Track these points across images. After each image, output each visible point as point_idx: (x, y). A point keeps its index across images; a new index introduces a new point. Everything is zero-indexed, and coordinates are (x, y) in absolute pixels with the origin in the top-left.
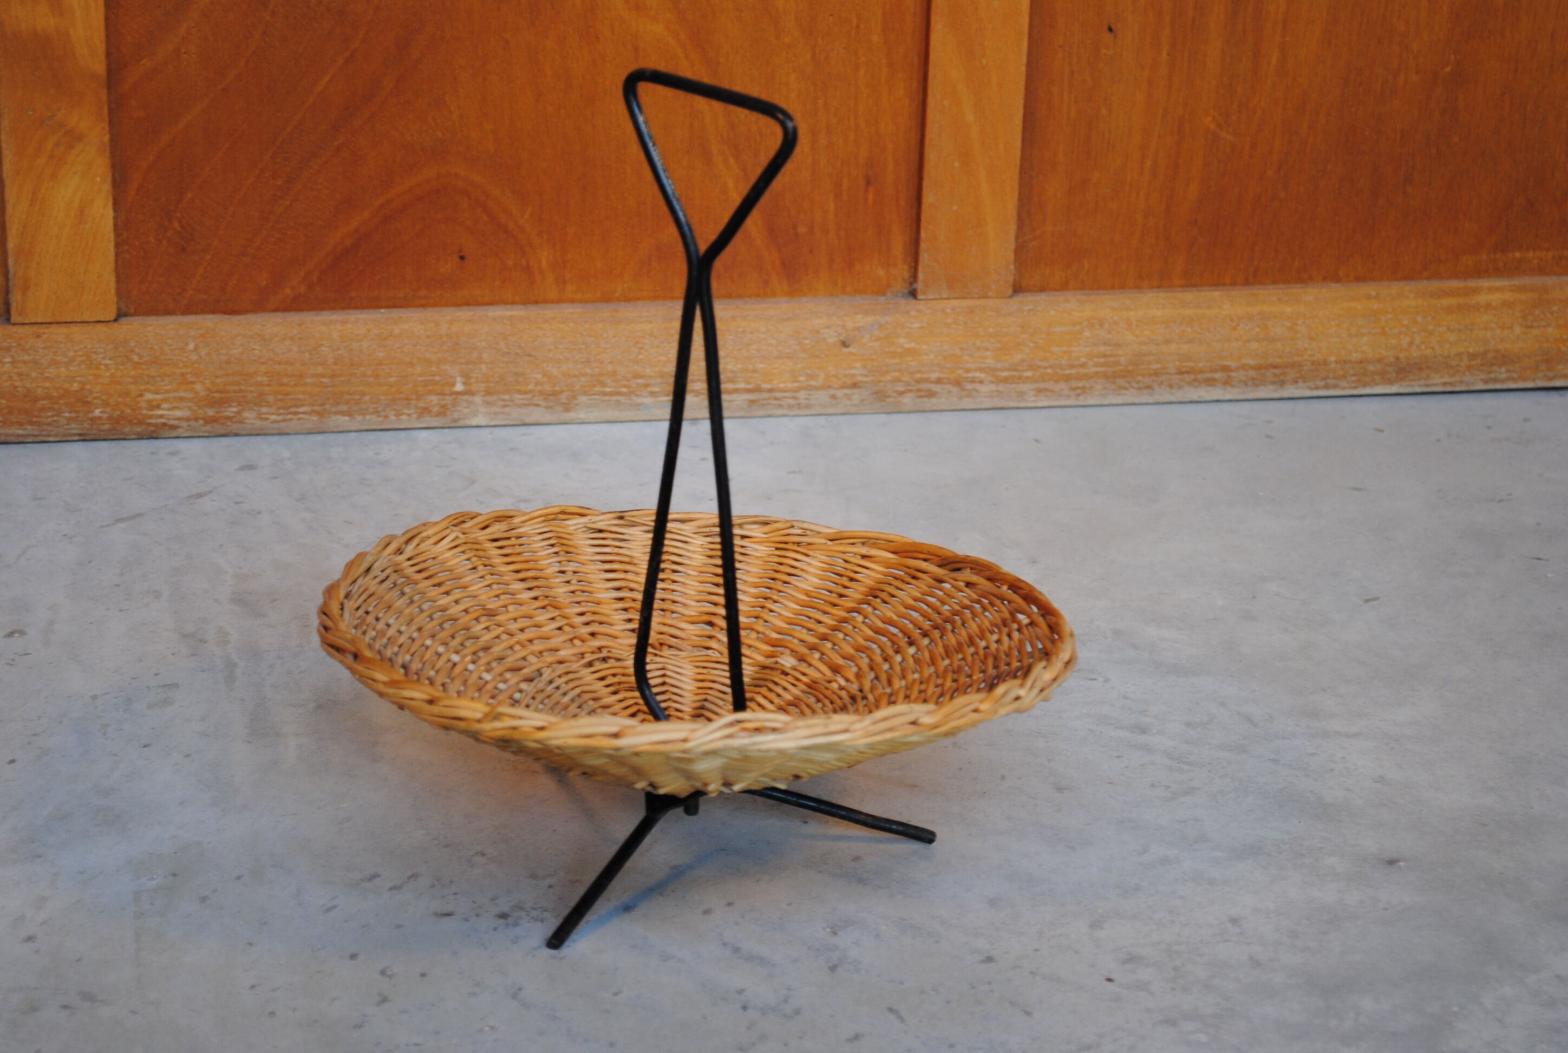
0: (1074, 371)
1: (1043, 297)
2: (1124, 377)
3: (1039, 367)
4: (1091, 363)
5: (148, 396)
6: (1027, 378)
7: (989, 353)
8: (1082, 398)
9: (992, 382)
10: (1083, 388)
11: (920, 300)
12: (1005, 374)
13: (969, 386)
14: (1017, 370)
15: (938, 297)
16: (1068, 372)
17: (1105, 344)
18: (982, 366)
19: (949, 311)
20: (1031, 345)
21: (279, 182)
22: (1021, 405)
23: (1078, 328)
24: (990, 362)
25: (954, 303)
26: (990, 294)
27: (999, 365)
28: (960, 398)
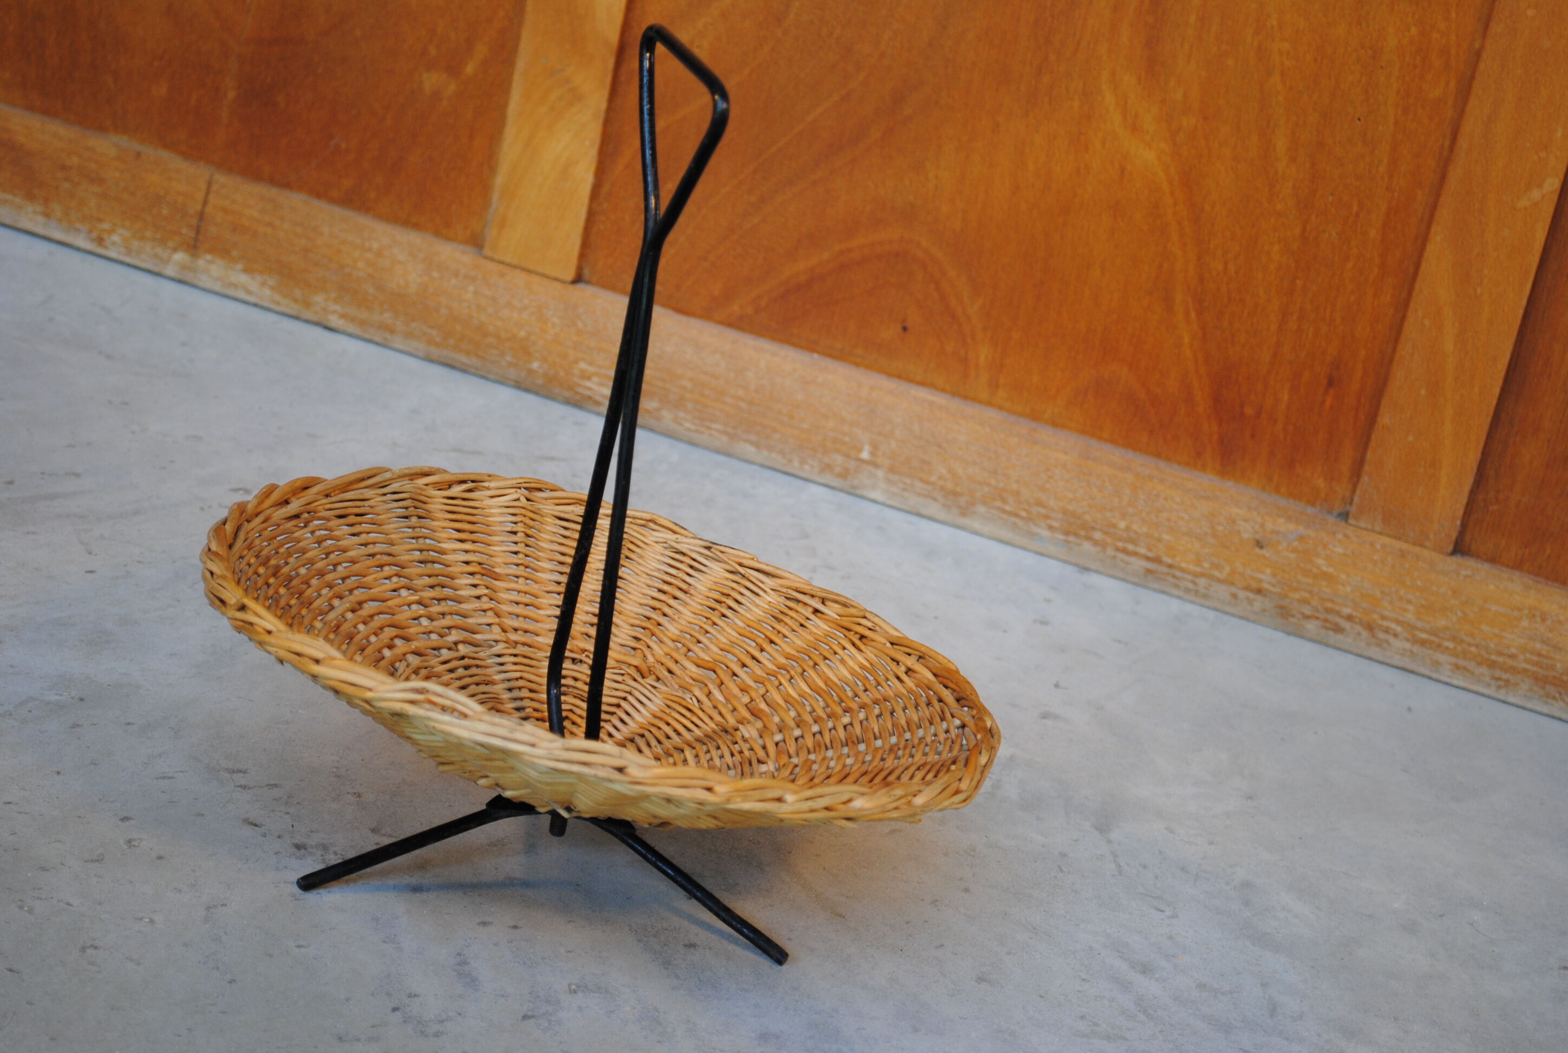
0: (1500, 659)
1: (1485, 567)
2: (1555, 685)
3: (1462, 641)
4: (1521, 657)
6: (1447, 648)
7: (1411, 608)
8: (1503, 691)
9: (1408, 640)
10: (1507, 682)
11: (1350, 525)
12: (1424, 636)
13: (1381, 636)
14: (1437, 636)
15: (1369, 527)
16: (1493, 657)
17: (1543, 642)
18: (1401, 618)
19: (1378, 547)
20: (1460, 614)
21: (753, 198)
22: (1434, 675)
23: (1516, 613)
24: (1410, 617)
25: (1387, 540)
26: (1428, 544)
27: (1419, 624)
28: (1369, 644)
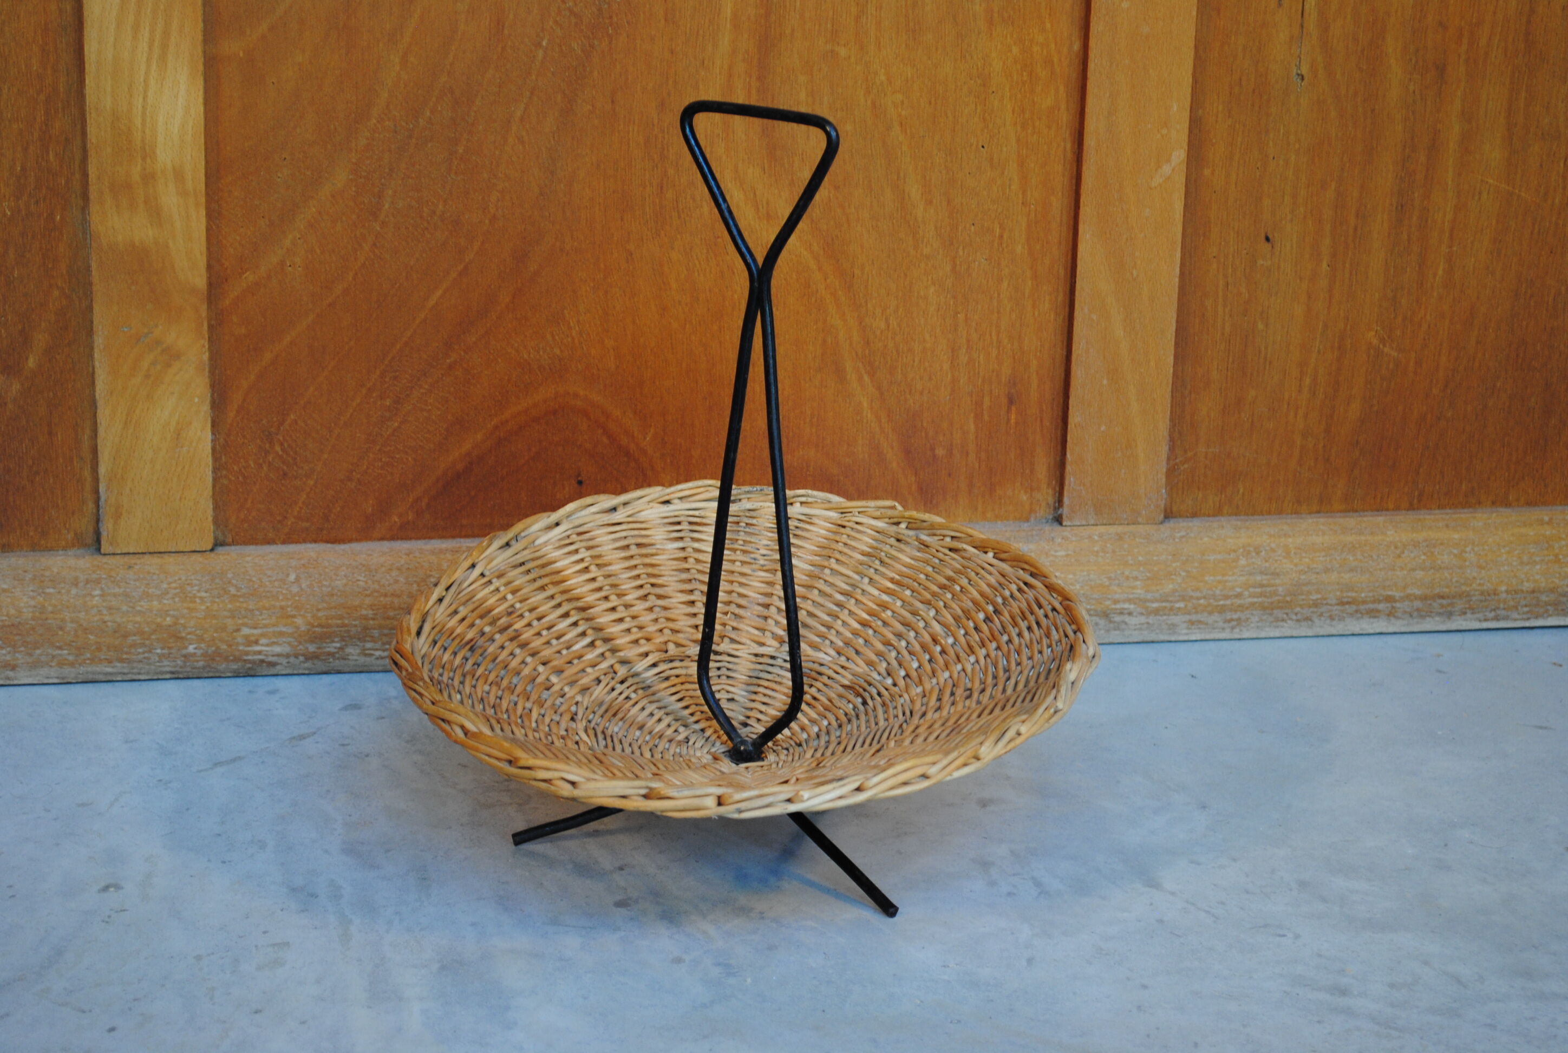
0: (1228, 602)
1: (1196, 523)
2: (1281, 608)
3: (1191, 597)
4: (1246, 593)
5: (246, 631)
6: (1179, 608)
7: (1138, 583)
8: (1237, 630)
9: (1142, 614)
10: (1239, 619)
11: (1066, 526)
12: (1155, 605)
13: (1118, 618)
14: (1168, 601)
15: (1084, 523)
16: (1222, 603)
17: (1262, 573)
18: (1131, 596)
19: (1096, 538)
20: (1183, 574)
21: (388, 402)
22: (1173, 638)
23: (1233, 555)
24: (1140, 592)
25: (1102, 529)
26: (1140, 520)
27: (1149, 596)
28: (1108, 631)
